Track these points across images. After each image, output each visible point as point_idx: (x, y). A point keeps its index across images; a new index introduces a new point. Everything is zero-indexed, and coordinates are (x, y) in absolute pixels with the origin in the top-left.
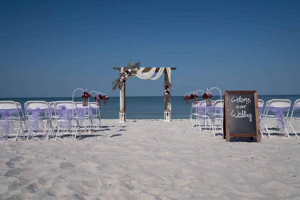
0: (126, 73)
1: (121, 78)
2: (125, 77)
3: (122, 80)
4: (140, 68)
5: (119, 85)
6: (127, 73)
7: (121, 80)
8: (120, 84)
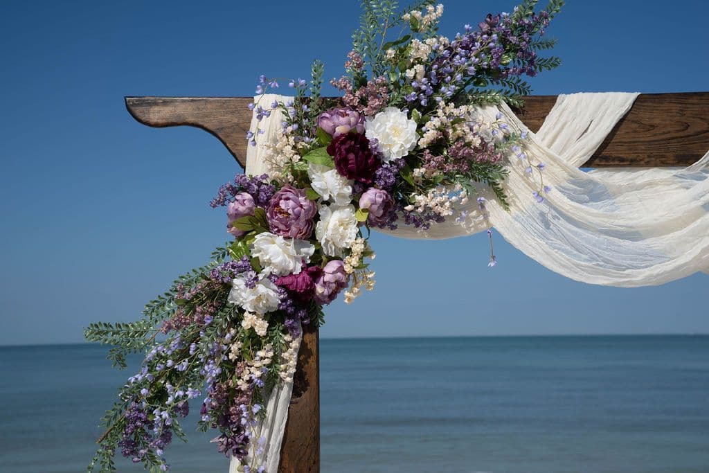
0: (328, 181)
1: (257, 266)
2: (312, 238)
3: (271, 295)
4: (552, 100)
5: (213, 370)
6: (343, 169)
7: (242, 293)
8: (230, 368)
